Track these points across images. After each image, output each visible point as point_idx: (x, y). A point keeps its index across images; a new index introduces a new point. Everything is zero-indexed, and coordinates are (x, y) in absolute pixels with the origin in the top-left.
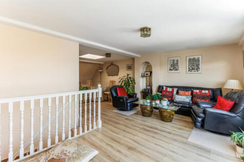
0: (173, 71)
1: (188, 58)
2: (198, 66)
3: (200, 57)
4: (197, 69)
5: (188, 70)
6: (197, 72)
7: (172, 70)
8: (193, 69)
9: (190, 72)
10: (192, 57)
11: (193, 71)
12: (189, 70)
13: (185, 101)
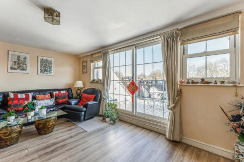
0: (18, 71)
1: (40, 58)
2: (50, 67)
3: (53, 59)
4: (49, 71)
5: (39, 71)
6: (49, 74)
7: (15, 69)
8: (45, 70)
9: (42, 74)
10: (45, 58)
11: (45, 72)
12: (41, 72)
13: (49, 104)
